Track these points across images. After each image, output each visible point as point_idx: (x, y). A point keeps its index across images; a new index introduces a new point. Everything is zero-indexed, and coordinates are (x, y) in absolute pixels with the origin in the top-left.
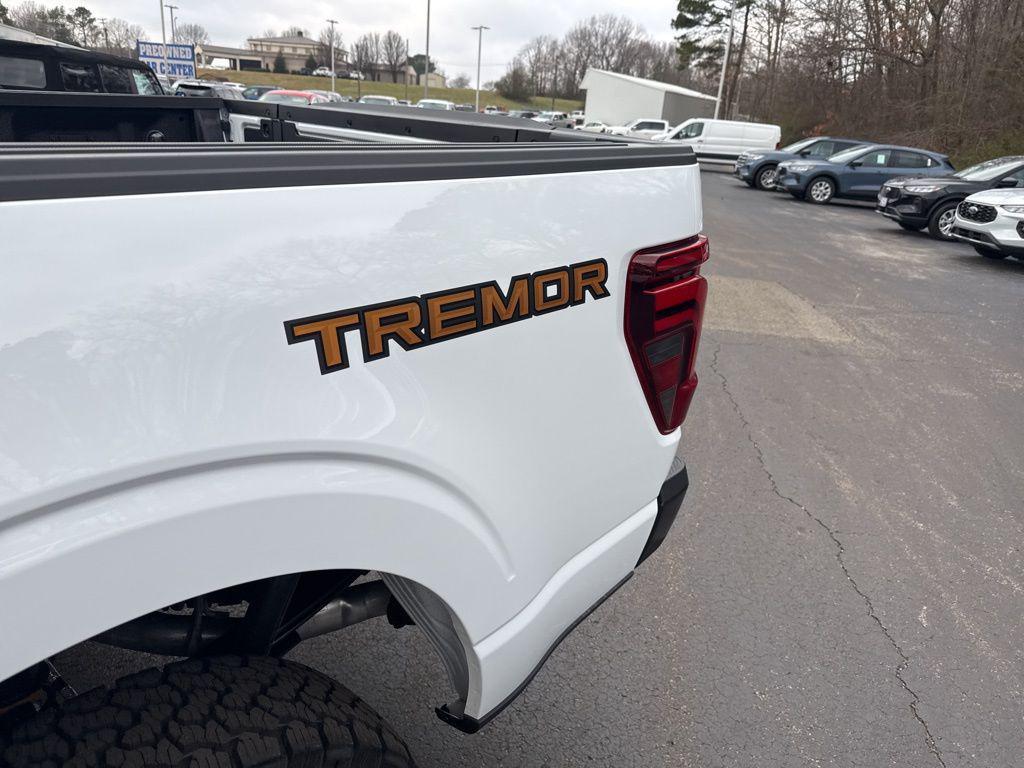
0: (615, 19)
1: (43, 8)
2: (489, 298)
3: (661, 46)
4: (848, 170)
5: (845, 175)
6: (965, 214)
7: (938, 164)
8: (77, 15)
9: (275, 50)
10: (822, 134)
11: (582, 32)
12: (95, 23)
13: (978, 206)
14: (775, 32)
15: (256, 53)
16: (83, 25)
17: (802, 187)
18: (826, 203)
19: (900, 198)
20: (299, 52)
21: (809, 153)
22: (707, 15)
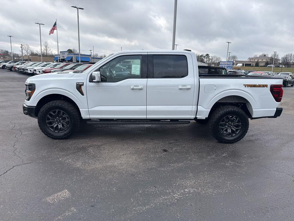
1: (199, 55)
2: (256, 85)
9: (256, 60)
12: (210, 57)
15: (250, 62)
16: (207, 58)
20: (264, 60)
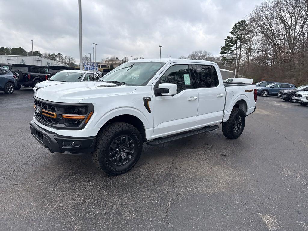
0: (202, 51)
1: (49, 53)
3: (215, 57)
4: (271, 88)
5: (270, 90)
6: (296, 96)
7: (293, 87)
8: (58, 55)
9: (111, 62)
10: (264, 80)
11: (192, 55)
12: (62, 57)
13: (298, 94)
14: (248, 54)
15: (105, 63)
16: (59, 57)
17: (260, 93)
18: (266, 96)
19: (282, 94)
20: (117, 63)
21: (261, 85)
22: (229, 51)
